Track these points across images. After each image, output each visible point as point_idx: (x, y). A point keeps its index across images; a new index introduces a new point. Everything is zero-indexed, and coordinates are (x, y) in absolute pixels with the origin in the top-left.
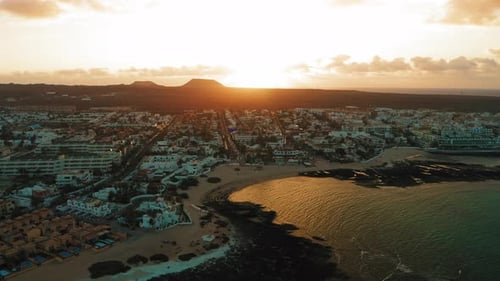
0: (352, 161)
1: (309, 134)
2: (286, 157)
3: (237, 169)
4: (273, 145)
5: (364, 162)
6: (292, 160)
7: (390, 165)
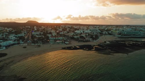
0: (89, 41)
1: (67, 32)
2: (55, 40)
3: (25, 47)
4: (50, 35)
5: (95, 41)
6: (59, 41)
7: (108, 42)
